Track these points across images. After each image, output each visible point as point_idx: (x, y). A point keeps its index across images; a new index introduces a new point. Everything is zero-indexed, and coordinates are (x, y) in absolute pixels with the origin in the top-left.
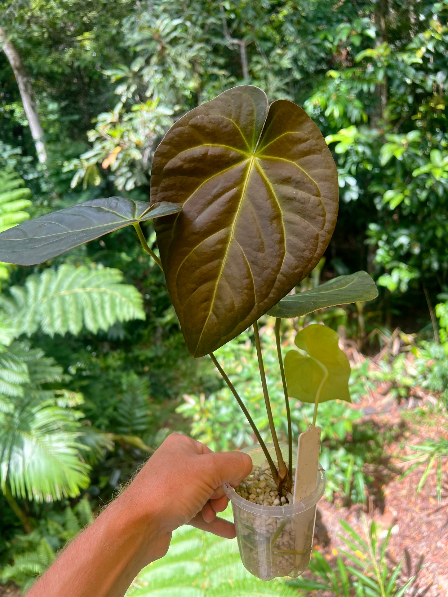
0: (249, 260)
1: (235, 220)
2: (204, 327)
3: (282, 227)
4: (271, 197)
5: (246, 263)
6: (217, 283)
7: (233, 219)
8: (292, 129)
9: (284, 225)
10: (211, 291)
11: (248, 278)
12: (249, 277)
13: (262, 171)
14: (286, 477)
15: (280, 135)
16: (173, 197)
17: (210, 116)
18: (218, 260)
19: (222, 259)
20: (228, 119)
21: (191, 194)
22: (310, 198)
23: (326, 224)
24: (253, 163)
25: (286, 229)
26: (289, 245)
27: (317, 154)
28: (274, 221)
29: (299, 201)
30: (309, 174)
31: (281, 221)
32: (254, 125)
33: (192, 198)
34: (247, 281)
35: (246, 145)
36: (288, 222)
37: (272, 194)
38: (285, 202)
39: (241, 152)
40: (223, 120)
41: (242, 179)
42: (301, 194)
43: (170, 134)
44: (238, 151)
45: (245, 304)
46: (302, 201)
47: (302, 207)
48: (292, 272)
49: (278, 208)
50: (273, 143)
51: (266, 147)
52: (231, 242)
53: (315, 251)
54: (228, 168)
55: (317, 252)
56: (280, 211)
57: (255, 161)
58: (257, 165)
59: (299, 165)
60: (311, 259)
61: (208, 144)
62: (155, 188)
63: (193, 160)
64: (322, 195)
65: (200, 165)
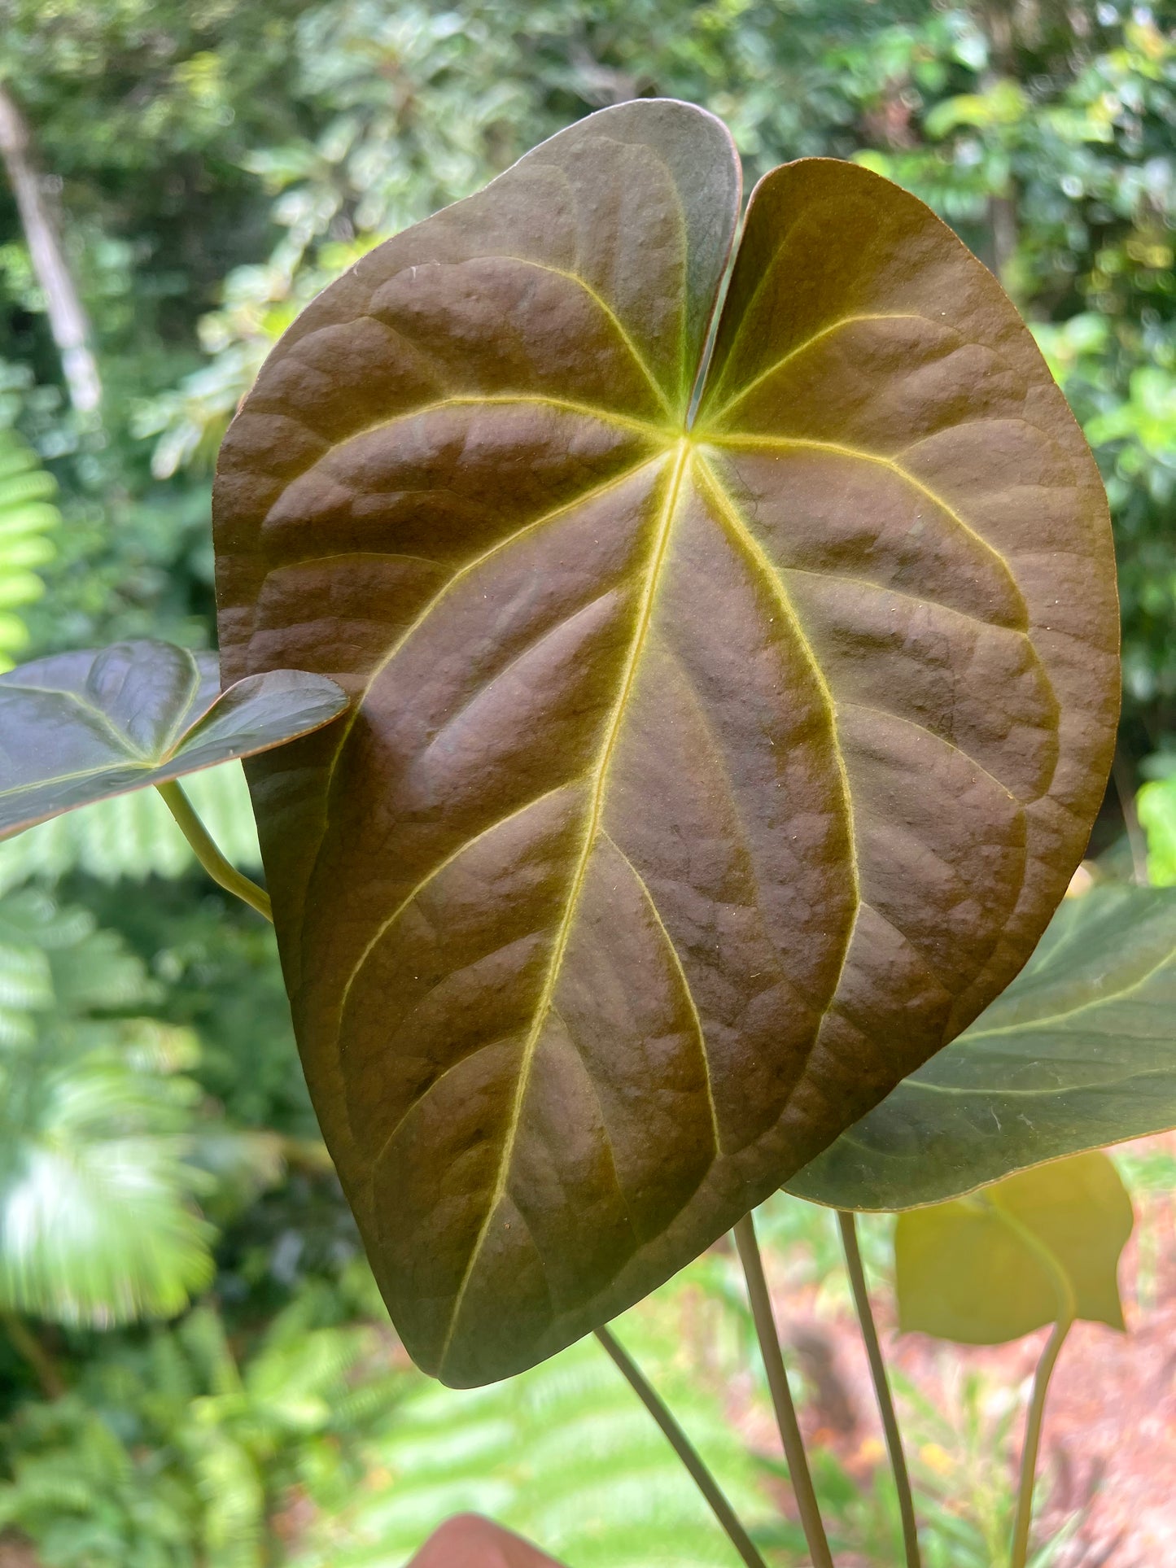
0: (678, 941)
1: (605, 747)
2: (472, 1264)
3: (836, 777)
4: (778, 631)
5: (662, 952)
6: (529, 1050)
7: (600, 741)
8: (871, 299)
9: (843, 770)
10: (500, 1089)
11: (673, 1028)
12: (680, 1023)
15: (815, 329)
16: (322, 650)
17: (470, 264)
18: (532, 940)
19: (552, 933)
20: (558, 271)
21: (403, 630)
22: (973, 636)
23: (1063, 767)
24: (687, 472)
25: (858, 789)
26: (874, 870)
27: (1002, 413)
28: (797, 753)
29: (917, 651)
30: (965, 513)
31: (831, 748)
32: (681, 291)
34: (670, 1044)
35: (647, 390)
36: (867, 755)
37: (780, 620)
38: (845, 654)
39: (622, 425)
40: (532, 278)
41: (634, 554)
42: (928, 616)
43: (283, 362)
44: (614, 419)
45: (666, 1160)
46: (933, 653)
47: (933, 683)
48: (894, 1006)
49: (814, 686)
50: (781, 371)
51: (746, 390)
52: (589, 853)
53: (1010, 905)
54: (566, 503)
55: (1019, 909)
56: (822, 699)
57: (694, 462)
58: (704, 482)
59: (914, 471)
60: (989, 946)
61: (469, 398)
62: (238, 612)
63: (395, 478)
64: (1032, 617)
65: (431, 497)
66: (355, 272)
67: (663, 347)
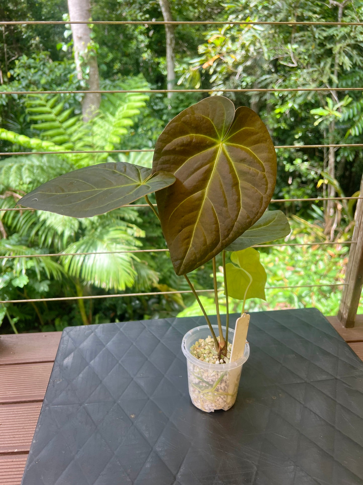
0: (217, 212)
1: (208, 185)
2: (187, 255)
4: (233, 171)
5: (214, 214)
6: (195, 227)
8: (249, 126)
9: (240, 190)
10: (191, 232)
12: (217, 223)
13: (227, 153)
14: (224, 347)
15: (240, 129)
16: (167, 169)
17: (195, 115)
18: (196, 211)
19: (199, 211)
20: (207, 118)
21: (180, 167)
22: (258, 173)
23: (268, 191)
24: (221, 148)
25: (242, 192)
26: (243, 203)
27: (264, 143)
28: (234, 187)
29: (251, 174)
30: (258, 156)
31: (239, 186)
32: (224, 123)
33: (180, 170)
34: (214, 226)
35: (217, 135)
36: (243, 188)
37: (233, 169)
38: (241, 174)
39: (214, 140)
40: (204, 118)
41: (213, 158)
42: (252, 170)
44: (212, 139)
45: (214, 241)
46: (253, 175)
47: (253, 179)
48: (245, 221)
49: (237, 178)
50: (235, 134)
51: (230, 137)
52: (205, 200)
54: (205, 150)
56: (238, 180)
57: (222, 146)
58: (224, 149)
59: (252, 150)
60: (258, 213)
61: (193, 135)
62: (156, 162)
63: (183, 145)
64: (266, 171)
65: (187, 148)
67: (220, 130)
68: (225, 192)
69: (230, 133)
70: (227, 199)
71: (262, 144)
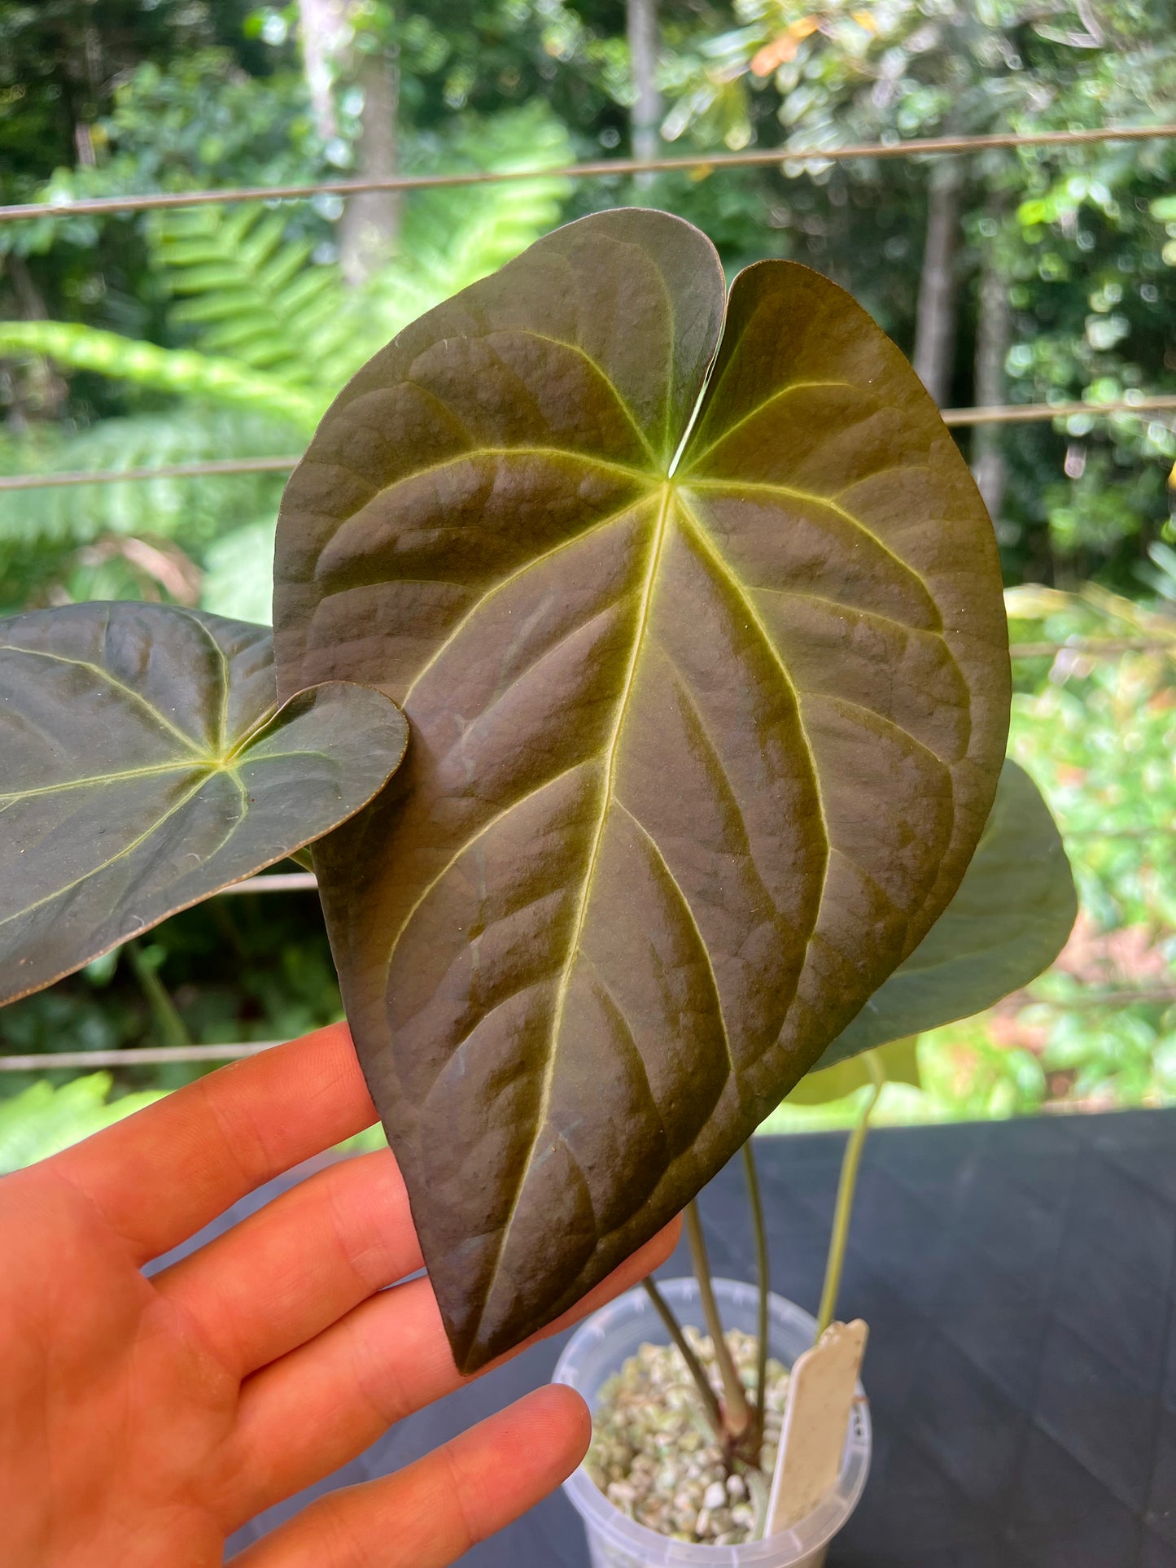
0: (686, 889)
1: (615, 732)
3: (804, 748)
4: (750, 637)
5: (674, 901)
6: (562, 990)
7: (608, 728)
8: (817, 369)
9: (808, 744)
10: (539, 1024)
11: (685, 960)
12: (692, 955)
13: (710, 543)
15: (769, 395)
16: (366, 664)
17: (492, 338)
18: (560, 894)
19: (577, 886)
20: (564, 344)
21: (439, 645)
22: (904, 638)
23: (978, 735)
24: (670, 511)
25: (821, 758)
26: (837, 820)
27: (912, 462)
28: (773, 731)
29: (862, 651)
30: (890, 540)
31: (798, 726)
32: (670, 367)
33: (445, 658)
34: (684, 973)
35: (638, 443)
36: (827, 732)
37: (753, 627)
38: (805, 654)
39: (620, 471)
40: (544, 350)
41: (631, 575)
42: (868, 621)
43: (338, 419)
44: (610, 467)
45: (690, 1076)
46: (875, 650)
47: (877, 674)
49: (782, 679)
50: (742, 428)
51: (713, 447)
52: (605, 819)
53: (946, 843)
54: (574, 537)
55: (952, 845)
56: (788, 689)
57: (676, 502)
58: (685, 519)
59: (848, 508)
60: (931, 877)
61: (493, 450)
62: (292, 634)
63: (435, 518)
64: (946, 621)
65: (464, 532)
66: (397, 344)
67: (652, 410)
68: (724, 766)
69: (713, 420)
70: (741, 803)
71: (906, 471)
